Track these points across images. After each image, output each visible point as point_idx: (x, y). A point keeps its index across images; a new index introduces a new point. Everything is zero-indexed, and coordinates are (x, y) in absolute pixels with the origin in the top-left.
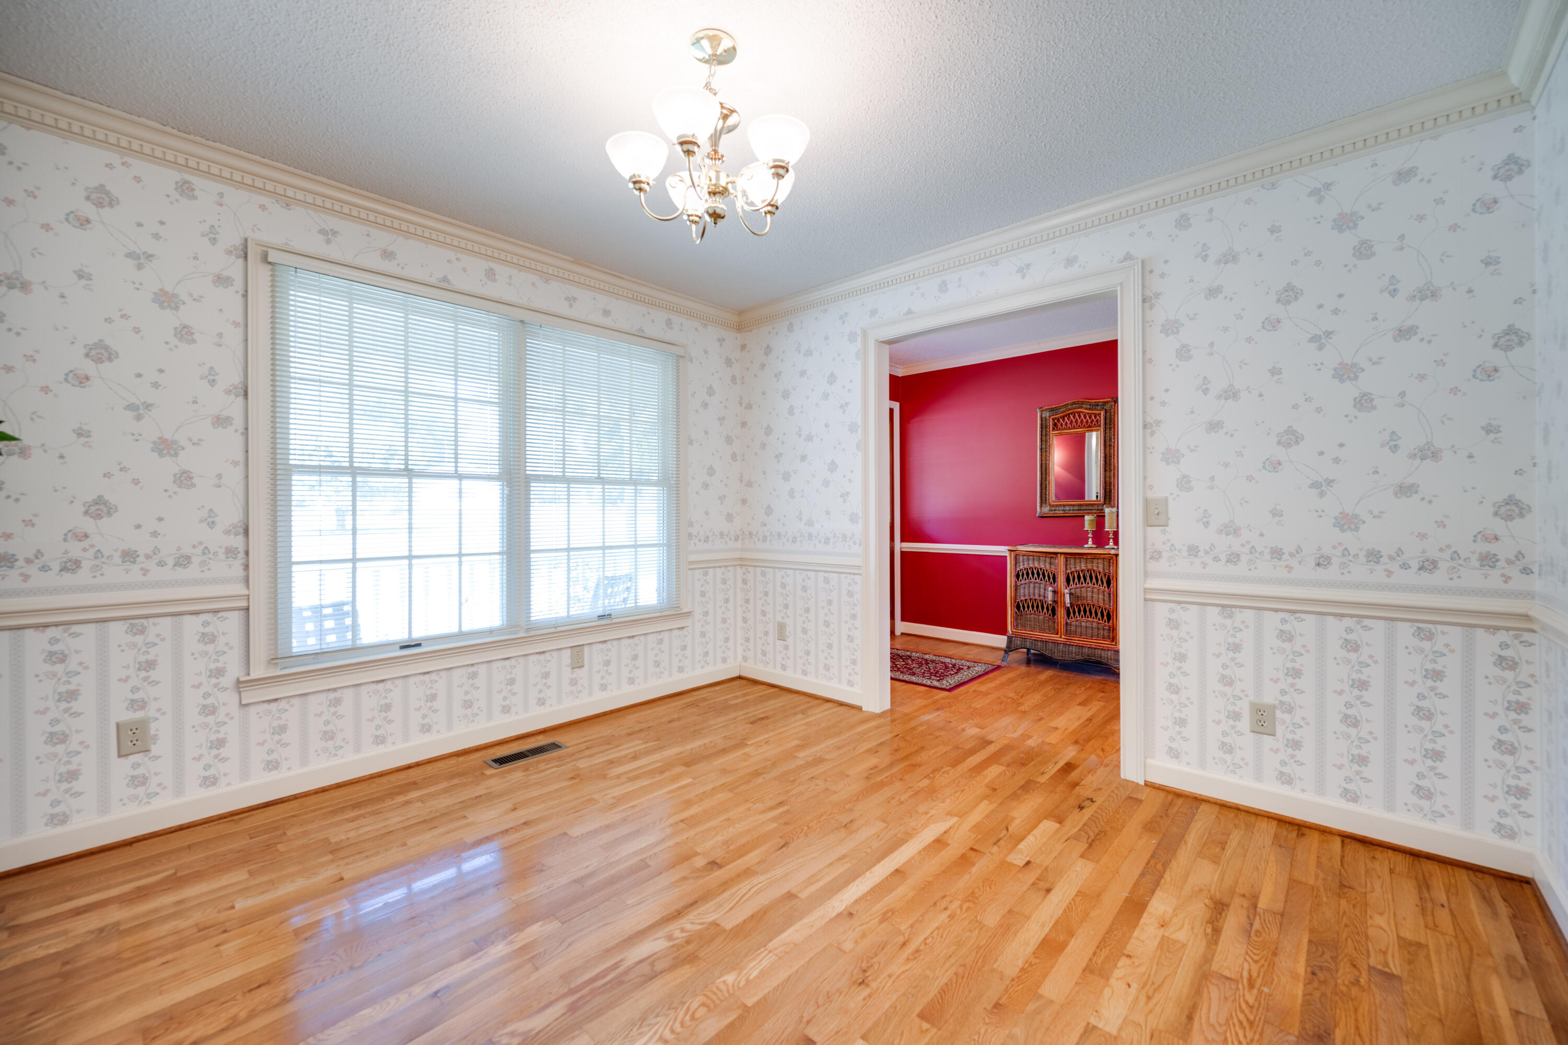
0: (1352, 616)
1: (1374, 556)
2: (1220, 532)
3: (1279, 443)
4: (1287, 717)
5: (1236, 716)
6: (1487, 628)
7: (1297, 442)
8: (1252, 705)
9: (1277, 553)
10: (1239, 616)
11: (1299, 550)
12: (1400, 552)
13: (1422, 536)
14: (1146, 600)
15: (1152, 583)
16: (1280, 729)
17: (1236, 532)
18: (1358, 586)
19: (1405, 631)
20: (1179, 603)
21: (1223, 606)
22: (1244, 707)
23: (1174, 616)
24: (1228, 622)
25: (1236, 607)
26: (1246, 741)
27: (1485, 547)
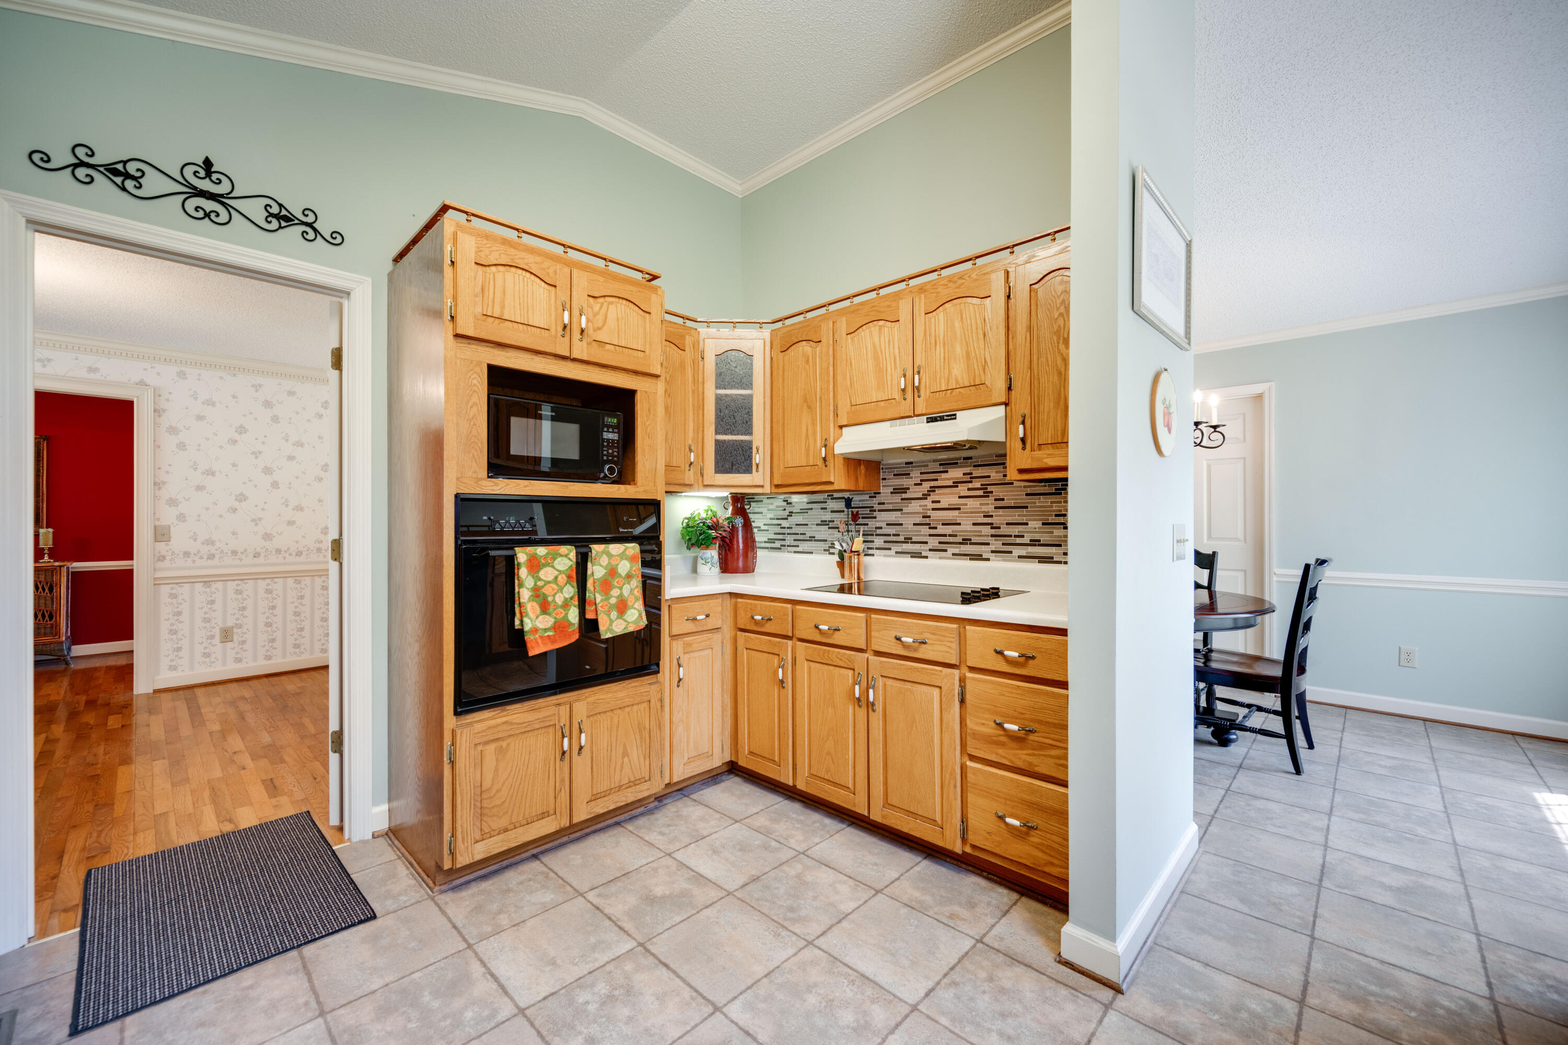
0: (269, 578)
1: (278, 551)
2: (203, 543)
3: (236, 500)
4: (239, 630)
5: (212, 637)
6: (318, 576)
7: (245, 500)
8: (221, 629)
9: (234, 553)
10: (214, 586)
11: (245, 550)
12: (289, 549)
13: (297, 542)
14: (155, 584)
15: (159, 575)
16: (235, 638)
17: (213, 543)
18: (272, 565)
19: (290, 581)
20: (177, 583)
21: (205, 582)
22: (217, 632)
23: (174, 592)
24: (208, 590)
25: (212, 581)
26: (217, 647)
27: (318, 545)
